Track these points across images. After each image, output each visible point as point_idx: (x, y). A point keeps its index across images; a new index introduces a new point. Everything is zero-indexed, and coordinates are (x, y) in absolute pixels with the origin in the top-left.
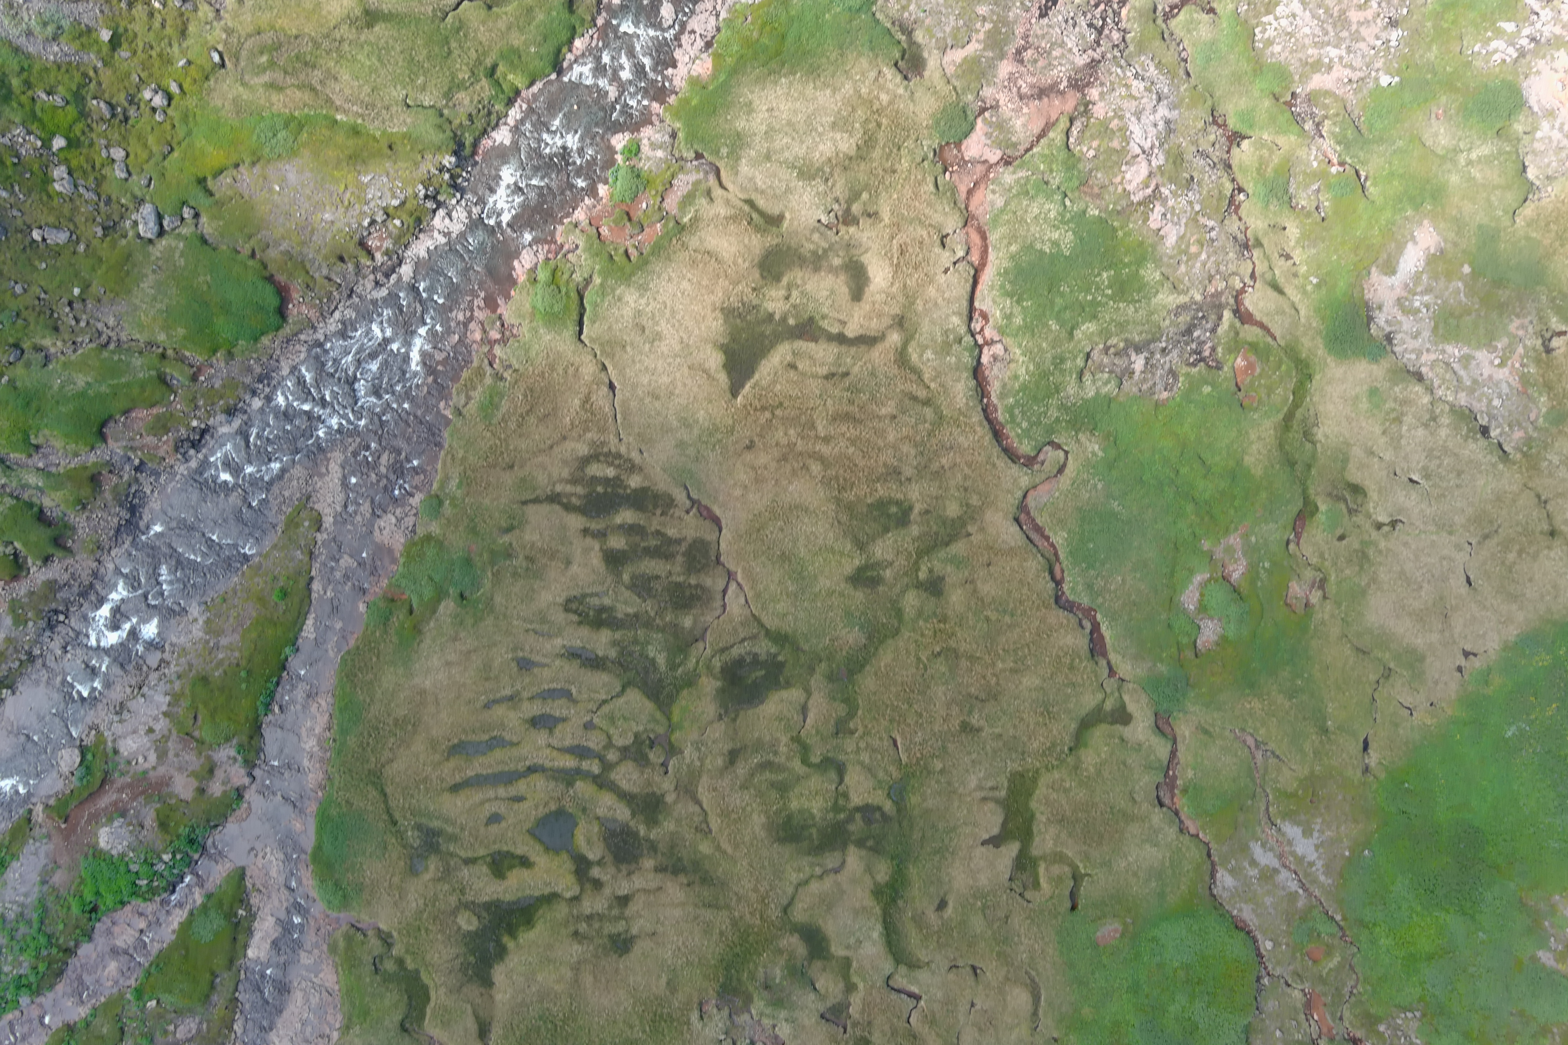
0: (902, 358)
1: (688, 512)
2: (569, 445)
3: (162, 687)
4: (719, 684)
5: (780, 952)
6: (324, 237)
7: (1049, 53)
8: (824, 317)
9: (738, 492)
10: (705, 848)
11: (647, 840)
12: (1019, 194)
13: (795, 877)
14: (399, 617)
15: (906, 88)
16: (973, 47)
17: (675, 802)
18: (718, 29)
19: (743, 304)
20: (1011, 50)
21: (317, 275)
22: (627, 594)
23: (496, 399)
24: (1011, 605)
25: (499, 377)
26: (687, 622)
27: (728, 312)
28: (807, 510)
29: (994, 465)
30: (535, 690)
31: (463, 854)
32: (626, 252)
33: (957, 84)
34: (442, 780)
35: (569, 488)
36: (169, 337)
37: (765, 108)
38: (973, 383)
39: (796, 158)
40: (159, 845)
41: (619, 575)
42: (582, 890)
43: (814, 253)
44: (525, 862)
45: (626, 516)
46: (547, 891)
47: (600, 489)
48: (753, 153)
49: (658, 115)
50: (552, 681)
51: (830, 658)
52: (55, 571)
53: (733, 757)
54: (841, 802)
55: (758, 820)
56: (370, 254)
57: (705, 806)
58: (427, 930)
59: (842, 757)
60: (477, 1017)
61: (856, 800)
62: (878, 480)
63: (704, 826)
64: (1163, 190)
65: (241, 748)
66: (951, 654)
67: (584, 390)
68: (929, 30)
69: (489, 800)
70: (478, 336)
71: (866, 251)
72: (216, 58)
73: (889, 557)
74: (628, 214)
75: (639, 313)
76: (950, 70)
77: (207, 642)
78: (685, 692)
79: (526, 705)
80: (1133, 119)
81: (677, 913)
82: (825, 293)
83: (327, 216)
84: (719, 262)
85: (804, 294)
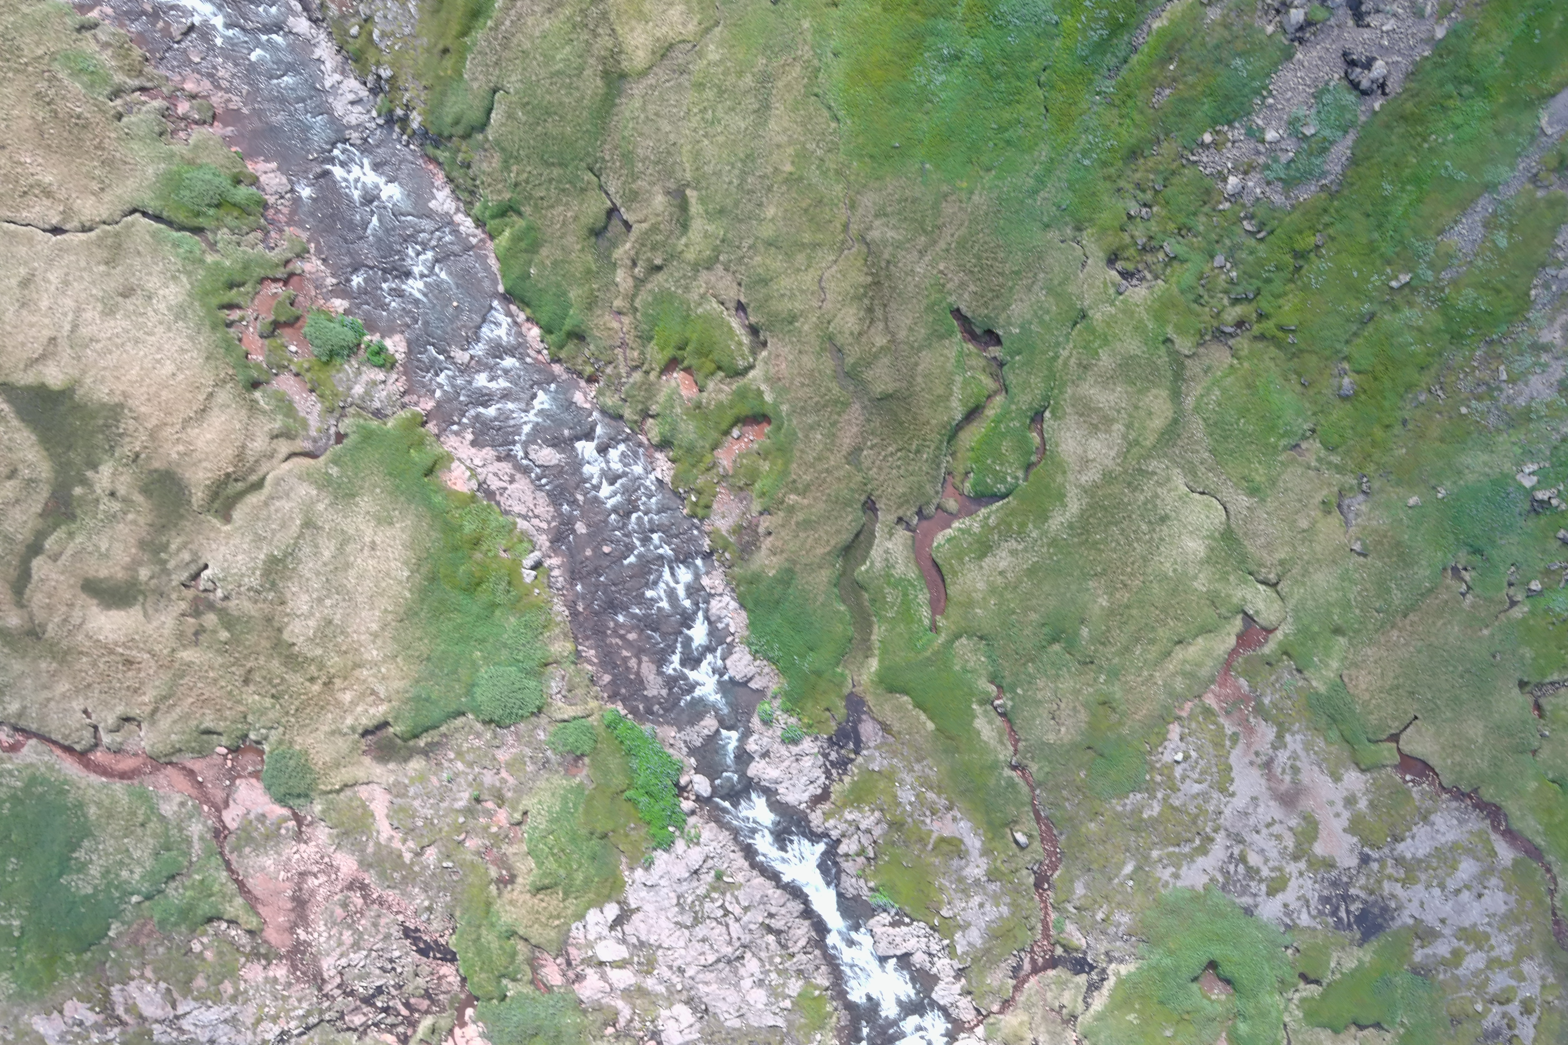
7: (349, 927)
8: (71, 535)
12: (168, 836)
15: (353, 729)
16: (384, 829)
18: (506, 513)
19: (121, 435)
20: (370, 878)
23: (86, 78)
25: (116, 93)
27: (115, 412)
32: (238, 307)
33: (342, 795)
37: (378, 540)
39: (300, 561)
43: (165, 547)
48: (321, 507)
49: (416, 404)
64: (117, 1030)
67: (62, 194)
68: (422, 778)
70: (189, 86)
71: (146, 614)
74: (287, 324)
75: (148, 296)
76: (363, 792)
80: (227, 1014)
82: (104, 546)
84: (187, 422)
85: (112, 518)
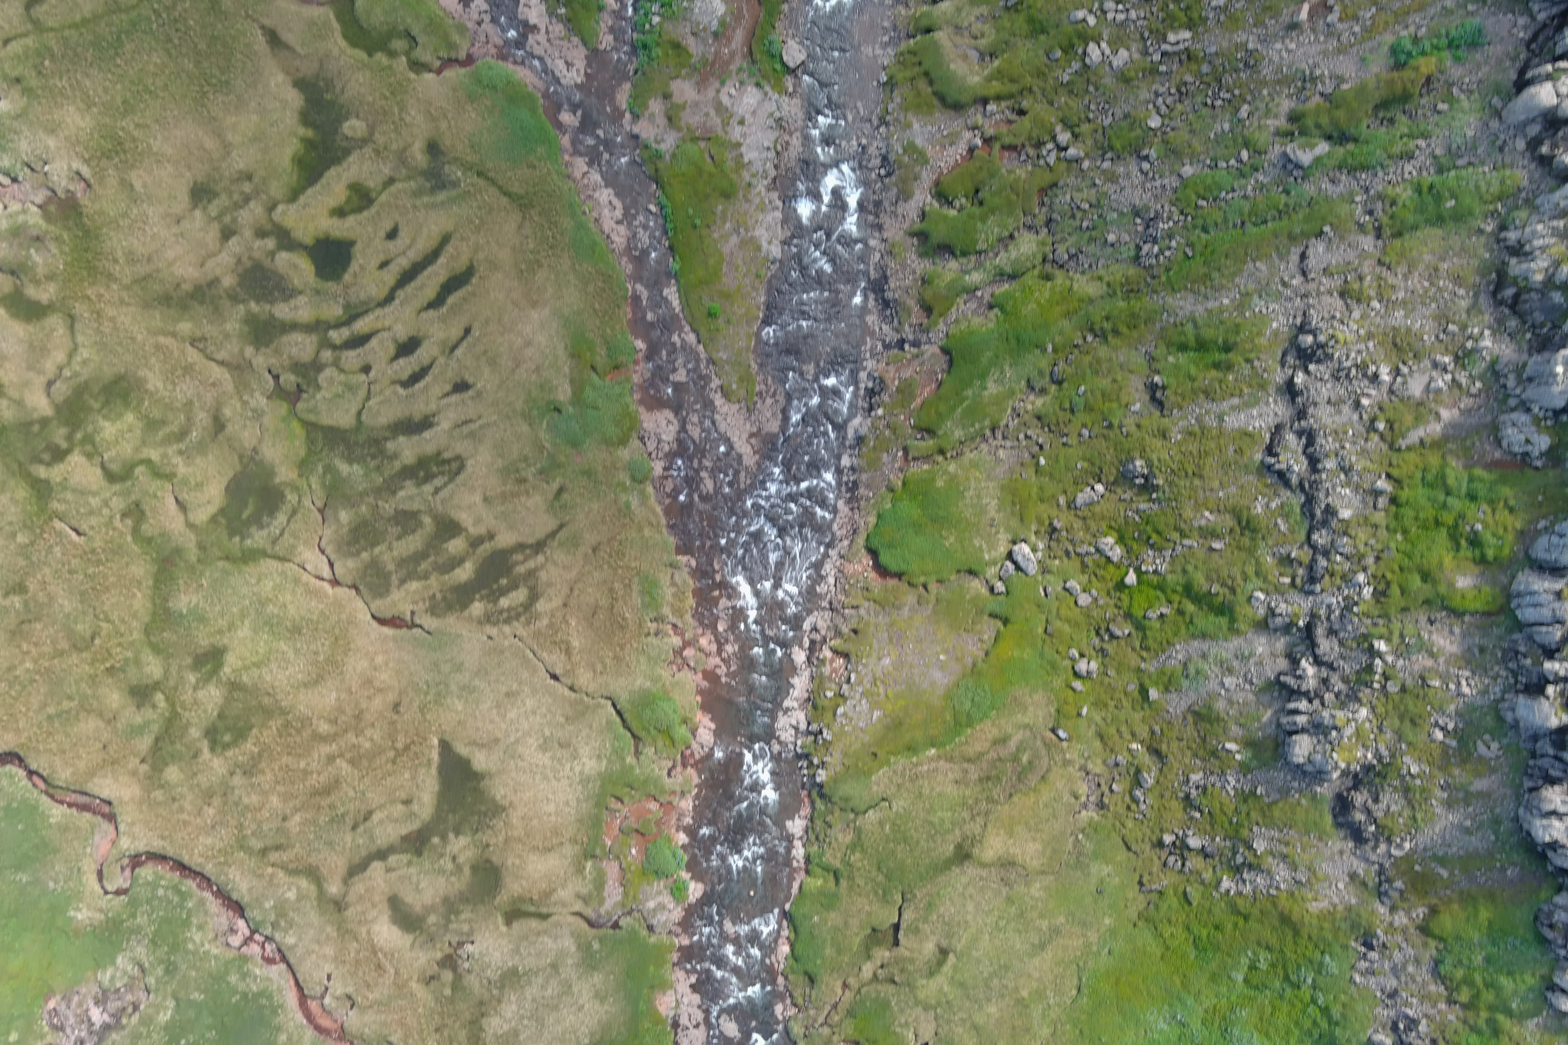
0: (313, 874)
1: (413, 613)
2: (557, 602)
3: (758, 166)
4: (277, 480)
5: (51, 277)
6: (879, 642)
8: (409, 863)
9: (379, 659)
10: (185, 327)
11: (243, 301)
13: (84, 353)
14: (601, 357)
17: (242, 352)
19: (488, 827)
21: (866, 604)
22: (416, 506)
23: (647, 599)
24: (57, 725)
25: (659, 619)
26: (344, 516)
27: (498, 810)
28: (305, 685)
29: (163, 838)
30: (435, 370)
31: (399, 185)
32: (622, 802)
34: (462, 239)
35: (531, 564)
36: (946, 472)
37: (587, 1007)
38: (235, 896)
39: (529, 983)
40: (669, 26)
41: (436, 518)
42: (271, 220)
43: (457, 913)
44: (340, 212)
45: (465, 573)
46: (302, 199)
47: (504, 582)
48: (570, 961)
49: (677, 936)
50: (426, 388)
51: (192, 569)
52: (911, 209)
53: (219, 424)
54: (89, 448)
55: (154, 382)
56: (835, 652)
57: (213, 364)
58: (386, 98)
59: (117, 487)
60: (288, 47)
61: (76, 458)
62: (260, 755)
63: (201, 346)
65: (659, 156)
66: (80, 645)
67: (576, 658)
69: (410, 247)
70: (703, 642)
71: (413, 945)
72: (1062, 734)
73: (201, 694)
74: (642, 835)
75: (575, 756)
77: (747, 230)
78: (303, 453)
79: (435, 351)
81: (170, 254)
82: (422, 885)
83: (887, 661)
84: (535, 849)
85: (441, 871)
